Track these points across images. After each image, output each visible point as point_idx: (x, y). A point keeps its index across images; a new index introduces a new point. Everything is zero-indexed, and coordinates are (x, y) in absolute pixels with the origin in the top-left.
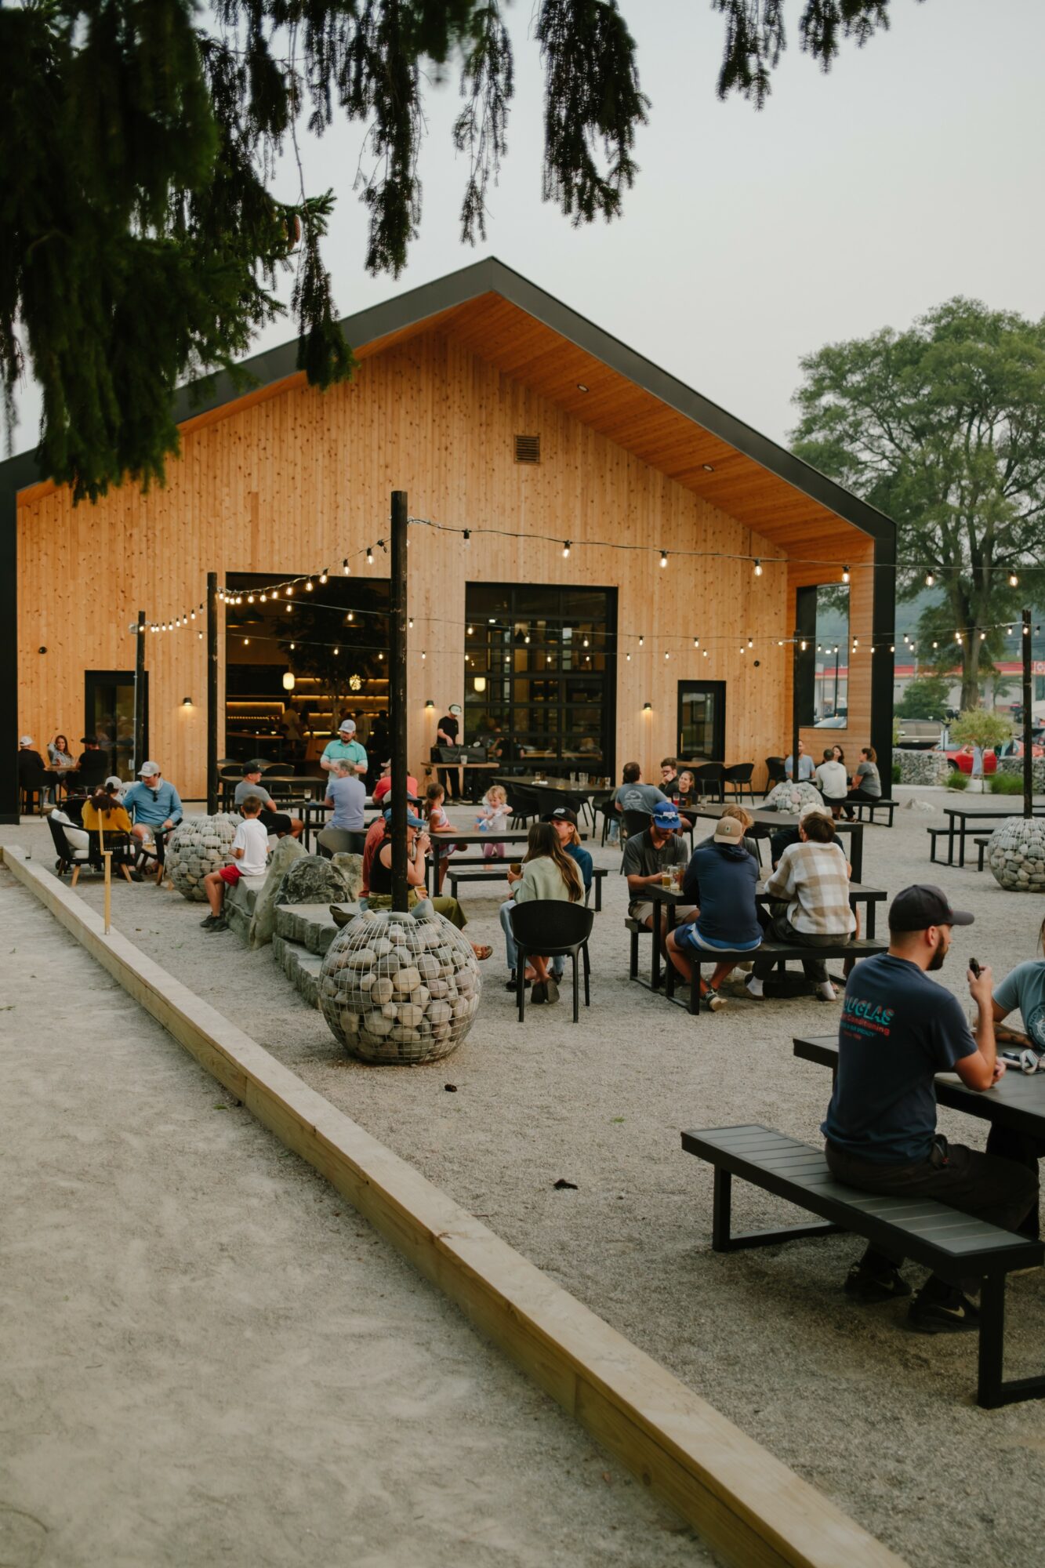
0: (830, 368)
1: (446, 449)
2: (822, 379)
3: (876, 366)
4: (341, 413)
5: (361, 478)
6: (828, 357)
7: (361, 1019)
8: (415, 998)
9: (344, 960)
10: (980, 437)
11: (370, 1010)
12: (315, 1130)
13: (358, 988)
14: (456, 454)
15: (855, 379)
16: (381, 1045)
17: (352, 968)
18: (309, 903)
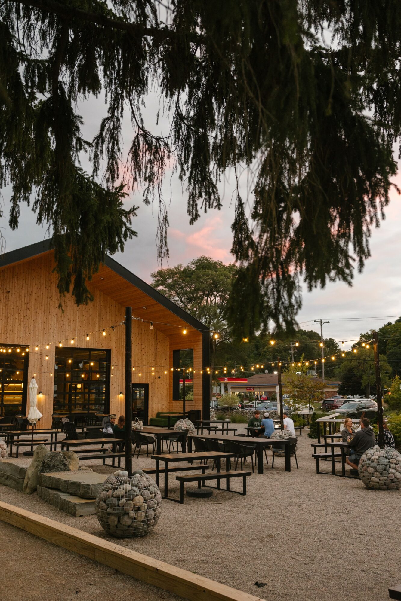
0: (161, 277)
1: (50, 298)
2: (158, 281)
3: (176, 277)
4: (11, 284)
5: (17, 307)
6: (160, 273)
7: (119, 519)
8: (142, 508)
9: (111, 494)
10: (211, 302)
11: (124, 515)
12: (157, 569)
13: (118, 506)
14: (53, 300)
15: (169, 281)
16: (127, 530)
17: (115, 498)
18: (54, 472)
